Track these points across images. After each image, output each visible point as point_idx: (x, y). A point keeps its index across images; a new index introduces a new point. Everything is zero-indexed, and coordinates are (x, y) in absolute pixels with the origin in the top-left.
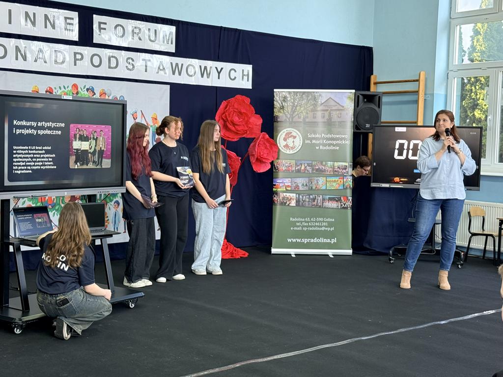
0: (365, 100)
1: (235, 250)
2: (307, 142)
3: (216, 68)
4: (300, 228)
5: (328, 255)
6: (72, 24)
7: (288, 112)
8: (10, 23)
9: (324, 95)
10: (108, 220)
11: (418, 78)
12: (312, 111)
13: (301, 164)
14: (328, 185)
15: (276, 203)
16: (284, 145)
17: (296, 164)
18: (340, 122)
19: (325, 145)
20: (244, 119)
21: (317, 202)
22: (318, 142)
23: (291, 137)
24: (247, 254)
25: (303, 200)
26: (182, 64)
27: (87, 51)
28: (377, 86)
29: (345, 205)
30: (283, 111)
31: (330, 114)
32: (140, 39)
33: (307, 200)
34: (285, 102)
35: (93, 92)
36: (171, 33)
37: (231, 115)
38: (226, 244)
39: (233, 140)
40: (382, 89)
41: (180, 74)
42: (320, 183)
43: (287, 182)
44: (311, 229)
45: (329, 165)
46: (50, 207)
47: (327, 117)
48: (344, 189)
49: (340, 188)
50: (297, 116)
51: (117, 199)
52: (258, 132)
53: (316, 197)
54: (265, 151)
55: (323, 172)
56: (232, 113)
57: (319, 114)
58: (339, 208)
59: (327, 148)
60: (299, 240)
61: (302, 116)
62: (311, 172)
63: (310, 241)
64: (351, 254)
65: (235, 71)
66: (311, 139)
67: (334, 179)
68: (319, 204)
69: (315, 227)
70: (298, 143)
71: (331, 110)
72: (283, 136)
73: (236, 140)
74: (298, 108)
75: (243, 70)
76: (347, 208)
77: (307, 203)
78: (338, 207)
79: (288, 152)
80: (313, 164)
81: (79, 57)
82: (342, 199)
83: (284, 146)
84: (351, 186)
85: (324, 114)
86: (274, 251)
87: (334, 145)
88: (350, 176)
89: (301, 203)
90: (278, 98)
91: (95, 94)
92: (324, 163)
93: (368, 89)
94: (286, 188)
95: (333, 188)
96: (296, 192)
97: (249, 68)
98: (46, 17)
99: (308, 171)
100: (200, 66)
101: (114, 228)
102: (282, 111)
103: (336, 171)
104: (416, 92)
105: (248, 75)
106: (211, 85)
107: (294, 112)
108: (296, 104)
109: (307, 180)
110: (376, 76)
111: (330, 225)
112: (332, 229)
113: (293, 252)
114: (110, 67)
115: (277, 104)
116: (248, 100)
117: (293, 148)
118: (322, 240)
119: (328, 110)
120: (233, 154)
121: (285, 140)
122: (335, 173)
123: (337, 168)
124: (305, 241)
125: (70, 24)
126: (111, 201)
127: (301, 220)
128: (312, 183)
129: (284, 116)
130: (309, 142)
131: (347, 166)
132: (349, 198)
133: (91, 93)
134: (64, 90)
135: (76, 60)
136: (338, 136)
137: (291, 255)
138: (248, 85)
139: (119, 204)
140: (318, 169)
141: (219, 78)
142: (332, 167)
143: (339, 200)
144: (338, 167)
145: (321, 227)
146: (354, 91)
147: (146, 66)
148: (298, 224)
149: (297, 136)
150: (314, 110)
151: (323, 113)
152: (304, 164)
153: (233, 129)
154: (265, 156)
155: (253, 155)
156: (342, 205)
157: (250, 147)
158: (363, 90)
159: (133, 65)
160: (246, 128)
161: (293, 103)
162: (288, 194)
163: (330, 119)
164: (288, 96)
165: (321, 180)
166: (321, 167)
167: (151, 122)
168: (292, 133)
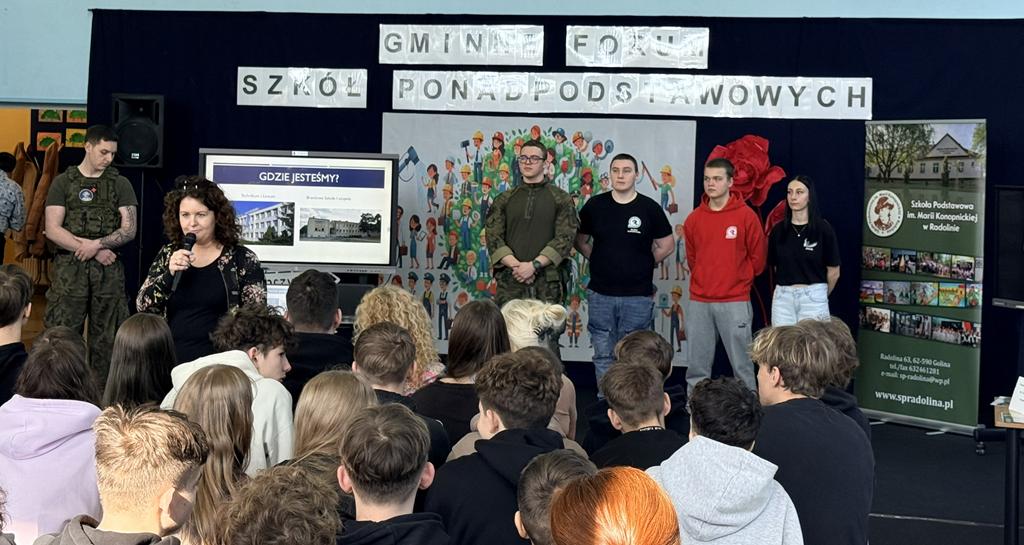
2: (911, 215)
4: (895, 375)
6: (534, 43)
7: (883, 162)
8: (446, 50)
9: (938, 130)
12: (920, 159)
13: (900, 256)
14: (941, 297)
15: (861, 324)
16: (875, 220)
17: (892, 255)
18: (963, 180)
19: (937, 222)
21: (923, 328)
22: (927, 216)
23: (884, 207)
25: (900, 323)
26: (722, 86)
27: (553, 81)
30: (878, 159)
31: (947, 164)
32: (643, 54)
33: (908, 323)
34: (881, 143)
35: (563, 136)
41: (717, 102)
42: (928, 293)
43: (878, 287)
44: (912, 378)
45: (944, 260)
47: (942, 170)
48: (966, 307)
49: (961, 305)
50: (897, 168)
53: (921, 318)
55: (933, 272)
57: (930, 165)
58: (959, 342)
59: (941, 228)
60: (893, 397)
61: (904, 170)
62: (914, 272)
63: (910, 399)
65: (833, 90)
66: (916, 211)
67: (951, 287)
68: (927, 333)
69: (919, 374)
70: (896, 216)
71: (949, 157)
72: (875, 205)
74: (898, 153)
75: (851, 89)
76: (970, 344)
77: (907, 329)
78: (957, 340)
79: (881, 233)
80: (918, 257)
81: (541, 88)
82: (963, 326)
83: (876, 223)
84: (980, 304)
85: (937, 164)
87: (952, 223)
88: (978, 283)
89: (897, 329)
90: (870, 137)
91: (566, 139)
92: (936, 256)
94: (875, 299)
95: (949, 305)
96: (893, 307)
97: (867, 83)
99: (909, 269)
100: (758, 88)
102: (875, 159)
103: (954, 272)
105: (862, 96)
106: (779, 117)
107: (892, 161)
108: (896, 146)
109: (908, 285)
111: (943, 373)
112: (947, 382)
114: (590, 99)
115: (869, 147)
116: (764, 144)
118: (929, 401)
119: (943, 157)
122: (955, 277)
123: (956, 266)
124: (904, 399)
125: (531, 43)
127: (898, 359)
128: (915, 292)
129: (878, 168)
131: (971, 264)
132: (975, 325)
135: (537, 92)
136: (957, 206)
138: (863, 112)
140: (925, 267)
141: (796, 104)
142: (947, 265)
143: (958, 328)
144: (958, 265)
145: (928, 376)
146: (985, 121)
148: (892, 366)
149: (895, 202)
150: (922, 158)
151: (934, 162)
152: (905, 256)
156: (962, 338)
161: (892, 145)
162: (878, 310)
163: (946, 174)
164: (885, 132)
165: (930, 288)
166: (931, 263)
167: (659, 180)
168: (886, 199)
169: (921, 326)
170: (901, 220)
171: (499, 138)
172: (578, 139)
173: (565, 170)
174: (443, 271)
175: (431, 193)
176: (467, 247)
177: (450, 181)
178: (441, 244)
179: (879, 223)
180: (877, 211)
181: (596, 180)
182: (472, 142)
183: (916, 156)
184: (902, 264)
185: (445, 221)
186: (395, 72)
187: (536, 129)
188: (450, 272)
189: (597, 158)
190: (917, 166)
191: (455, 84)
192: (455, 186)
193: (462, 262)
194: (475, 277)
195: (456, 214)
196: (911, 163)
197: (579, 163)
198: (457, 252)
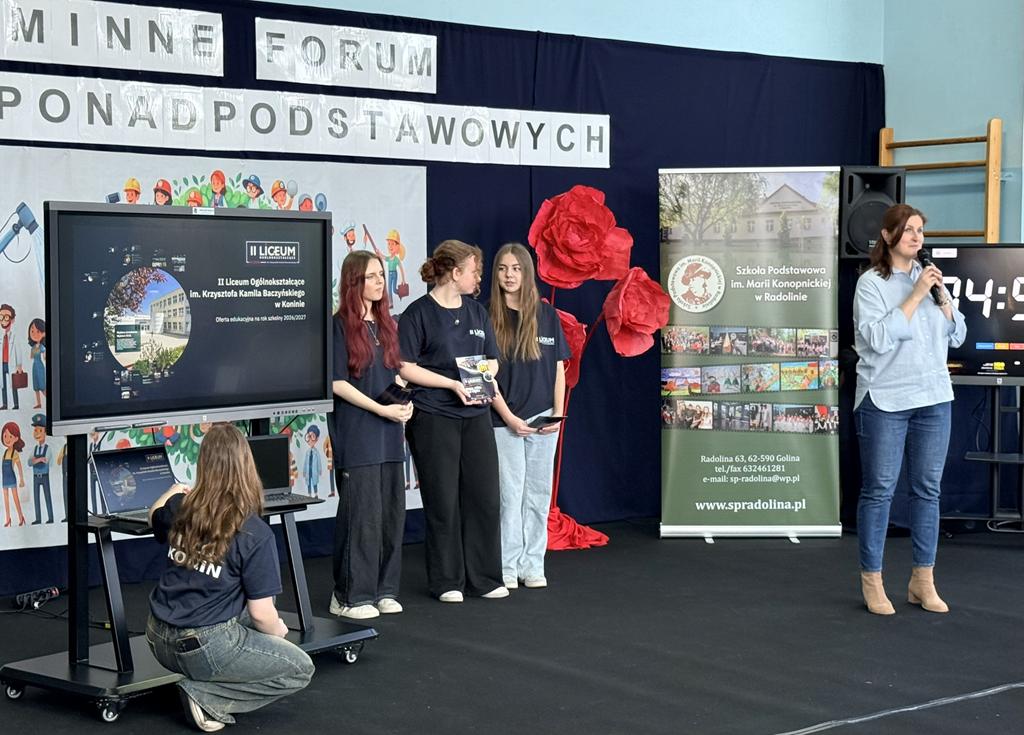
0: (868, 186)
1: (579, 532)
2: (735, 284)
3: (529, 124)
4: (723, 479)
5: (788, 538)
6: (209, 40)
7: (691, 220)
8: (75, 42)
9: (772, 178)
10: (296, 469)
11: (985, 135)
12: (746, 215)
14: (784, 380)
15: (669, 422)
16: (685, 292)
17: (711, 334)
18: (809, 240)
19: (776, 291)
20: (592, 239)
21: (761, 419)
22: (760, 285)
23: (698, 275)
24: (605, 540)
25: (728, 416)
26: (453, 120)
27: (242, 97)
28: (894, 153)
29: (822, 424)
30: (680, 216)
31: (785, 221)
32: (359, 67)
33: (738, 415)
34: (684, 197)
35: (258, 188)
36: (427, 51)
37: (563, 231)
38: (559, 518)
39: (569, 287)
40: (905, 158)
41: (448, 141)
42: (765, 377)
43: (692, 375)
44: (747, 480)
45: (785, 336)
46: (169, 442)
47: (778, 228)
48: (821, 389)
49: (812, 387)
50: (712, 228)
51: (314, 422)
52: (623, 268)
53: (757, 407)
54: (642, 309)
55: (772, 351)
56: (565, 226)
57: (761, 223)
58: (811, 431)
59: (781, 297)
60: (721, 506)
61: (723, 229)
62: (745, 352)
63: (746, 506)
64: (840, 535)
65: (572, 130)
66: (744, 279)
67: (796, 366)
68: (766, 425)
69: (756, 474)
70: (715, 287)
71: (788, 212)
72: (682, 273)
73: (574, 286)
75: (589, 128)
76: (827, 431)
77: (738, 423)
78: (808, 429)
79: (693, 309)
80: (750, 334)
81: (225, 111)
82: (816, 411)
83: (684, 296)
84: (837, 383)
85: (772, 221)
86: (666, 530)
87: (795, 291)
88: (834, 359)
89: (724, 423)
90: (668, 190)
91: (262, 192)
92: (774, 332)
93: (875, 161)
94: (690, 389)
95: (795, 388)
96: (714, 397)
97: (601, 122)
98: (153, 27)
99: (738, 350)
100: (494, 123)
101: (309, 487)
102: (677, 217)
103: (801, 349)
104: (983, 166)
105: (600, 138)
106: (517, 164)
107: (704, 218)
108: (709, 200)
109: (737, 369)
110: (891, 131)
111: (791, 470)
112: (796, 479)
113: (708, 532)
114: (293, 132)
115: (666, 202)
116: (599, 197)
117: (703, 300)
118: (773, 505)
119: (780, 213)
120: (569, 318)
121: (686, 281)
122: (801, 354)
123: (803, 341)
124: (736, 507)
125: (204, 40)
126: (301, 426)
127: (726, 460)
128: (747, 376)
129: (683, 229)
130: (739, 284)
131: (826, 337)
132: (833, 409)
133: (254, 189)
134: (195, 185)
135: (219, 119)
136: (803, 271)
137: (703, 538)
138: (601, 159)
139: (317, 433)
140: (760, 345)
141: (535, 147)
142: (792, 341)
143: (809, 414)
144: (807, 341)
145: (771, 474)
146: (837, 169)
147: (373, 124)
148: (718, 470)
149: (713, 272)
150: (749, 214)
151: (769, 219)
152: (730, 334)
153: (568, 261)
154: (641, 319)
155: (614, 319)
156: (815, 425)
157: (608, 300)
158: (863, 164)
159: (344, 125)
160: (598, 260)
161: (702, 199)
162: (695, 404)
163: (785, 232)
164: (690, 183)
165: (769, 371)
166: (767, 341)
167: (385, 251)
168: (700, 265)
169: (758, 417)
170: (722, 291)
182: (123, 196)
191: (92, 99)
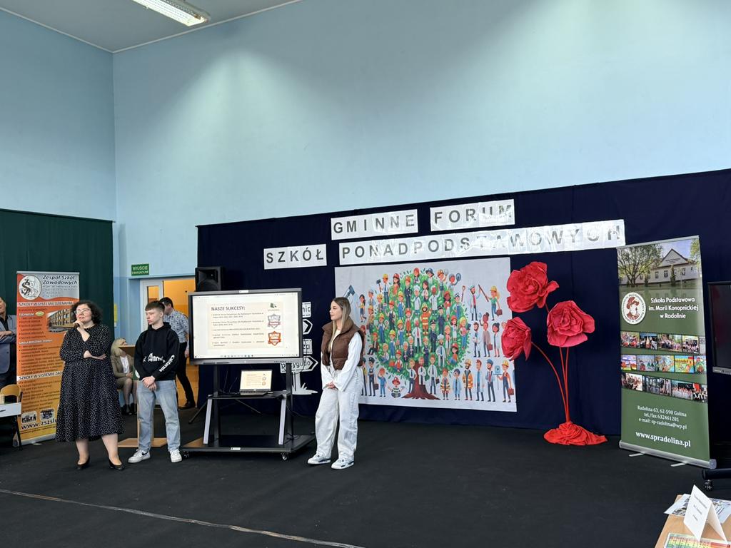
2: (651, 309)
3: (570, 231)
4: (648, 421)
6: (413, 220)
7: (630, 273)
8: (365, 229)
9: (666, 247)
12: (654, 268)
13: (646, 337)
14: (677, 366)
16: (628, 313)
17: (640, 336)
18: (685, 281)
19: (670, 312)
21: (666, 388)
22: (662, 309)
23: (633, 304)
25: (649, 384)
27: (425, 239)
30: (626, 272)
31: (673, 270)
33: (654, 384)
35: (432, 273)
36: (509, 207)
42: (667, 363)
44: (661, 423)
45: (676, 339)
47: (670, 275)
48: (695, 373)
49: (691, 371)
51: (458, 368)
53: (663, 381)
55: (670, 348)
57: (662, 272)
58: (691, 399)
59: (673, 316)
60: (648, 436)
61: (644, 277)
62: (656, 348)
63: (660, 439)
66: (655, 305)
67: (683, 358)
68: (668, 392)
69: (664, 421)
70: (641, 310)
71: (674, 265)
74: (639, 266)
76: (701, 400)
77: (654, 389)
78: (690, 397)
79: (631, 322)
80: (659, 337)
81: (418, 245)
82: (694, 387)
83: (627, 315)
84: (705, 370)
87: (680, 313)
88: (703, 355)
89: (648, 388)
91: (433, 275)
92: (670, 336)
94: (631, 367)
95: (682, 371)
96: (643, 373)
97: (618, 224)
98: (392, 219)
99: (653, 346)
100: (548, 232)
101: (456, 395)
102: (624, 272)
103: (684, 348)
106: (562, 250)
107: (636, 272)
108: (637, 261)
111: (682, 421)
112: (685, 427)
114: (446, 249)
115: (620, 264)
117: (636, 317)
118: (672, 441)
119: (671, 266)
122: (684, 351)
123: (685, 343)
124: (655, 438)
125: (410, 220)
127: (649, 410)
128: (658, 362)
129: (627, 278)
131: (696, 341)
132: (703, 386)
133: (430, 274)
134: (408, 274)
135: (416, 248)
136: (683, 300)
138: (618, 242)
139: (459, 373)
140: (664, 344)
141: (574, 242)
142: (679, 343)
143: (690, 388)
144: (687, 343)
145: (671, 422)
148: (646, 415)
149: (640, 301)
150: (656, 268)
151: (666, 270)
152: (649, 337)
156: (694, 395)
159: (468, 244)
161: (634, 261)
162: (634, 375)
163: (673, 277)
164: (630, 252)
165: (669, 360)
166: (667, 342)
167: (490, 296)
168: (634, 298)
169: (664, 386)
170: (645, 312)
171: (396, 277)
172: (441, 274)
173: (434, 293)
174: (370, 356)
175: (362, 311)
176: (383, 341)
177: (371, 303)
178: (368, 340)
179: (630, 315)
180: (628, 307)
181: (452, 298)
182: (382, 280)
183: (651, 266)
184: (648, 343)
185: (370, 327)
186: (340, 244)
187: (417, 270)
188: (374, 356)
189: (452, 284)
190: (653, 274)
191: (371, 247)
192: (374, 306)
193: (381, 350)
194: (388, 359)
195: (376, 322)
196: (649, 272)
197: (442, 289)
198: (377, 344)
